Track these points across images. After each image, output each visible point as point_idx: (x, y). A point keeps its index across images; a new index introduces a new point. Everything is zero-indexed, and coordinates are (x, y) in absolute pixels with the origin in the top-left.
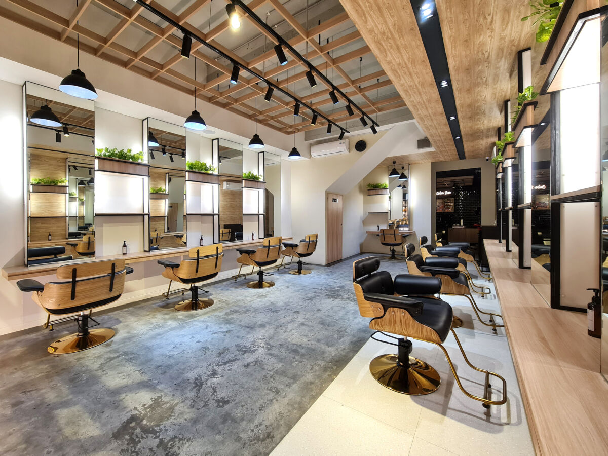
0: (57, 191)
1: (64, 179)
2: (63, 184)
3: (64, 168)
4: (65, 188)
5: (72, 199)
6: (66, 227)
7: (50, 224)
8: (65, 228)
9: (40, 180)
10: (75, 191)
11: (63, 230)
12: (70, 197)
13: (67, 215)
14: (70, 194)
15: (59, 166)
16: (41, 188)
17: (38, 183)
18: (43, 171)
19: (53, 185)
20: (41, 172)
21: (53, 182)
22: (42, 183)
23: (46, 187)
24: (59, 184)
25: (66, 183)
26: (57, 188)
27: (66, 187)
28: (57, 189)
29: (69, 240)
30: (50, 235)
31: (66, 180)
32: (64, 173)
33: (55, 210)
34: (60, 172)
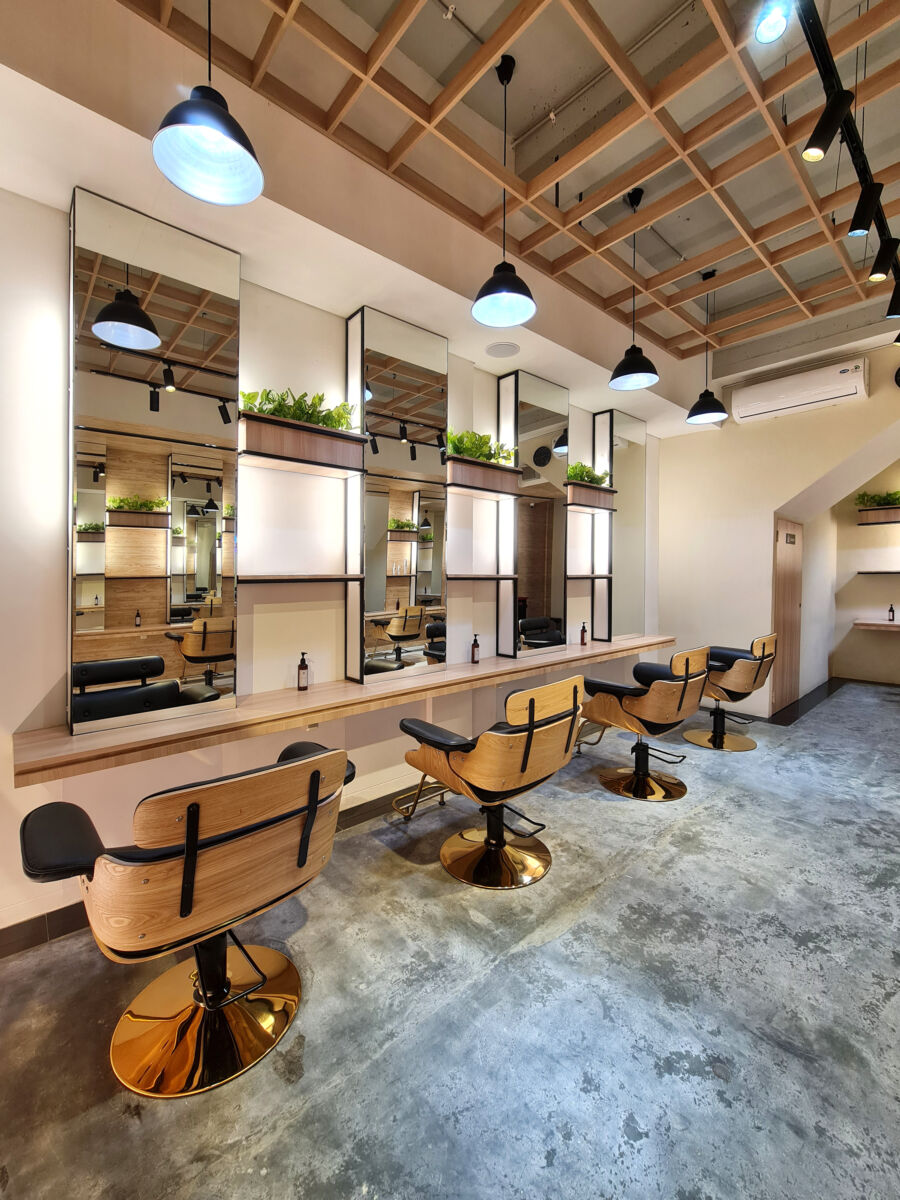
0: (152, 524)
1: (163, 498)
2: (163, 509)
3: (164, 476)
4: (165, 517)
5: (177, 541)
6: (167, 598)
7: (138, 592)
8: (163, 601)
9: (122, 501)
10: (181, 524)
11: (161, 604)
12: (174, 538)
13: (169, 574)
14: (174, 532)
15: (156, 471)
16: (123, 518)
17: (118, 507)
18: (128, 482)
19: (144, 510)
20: (125, 484)
21: (144, 505)
22: (126, 508)
23: (132, 516)
24: (156, 509)
25: (167, 507)
26: (152, 517)
27: (167, 514)
28: (152, 519)
29: (173, 626)
30: (138, 615)
31: (167, 501)
32: (164, 486)
33: (148, 562)
34: (157, 485)
